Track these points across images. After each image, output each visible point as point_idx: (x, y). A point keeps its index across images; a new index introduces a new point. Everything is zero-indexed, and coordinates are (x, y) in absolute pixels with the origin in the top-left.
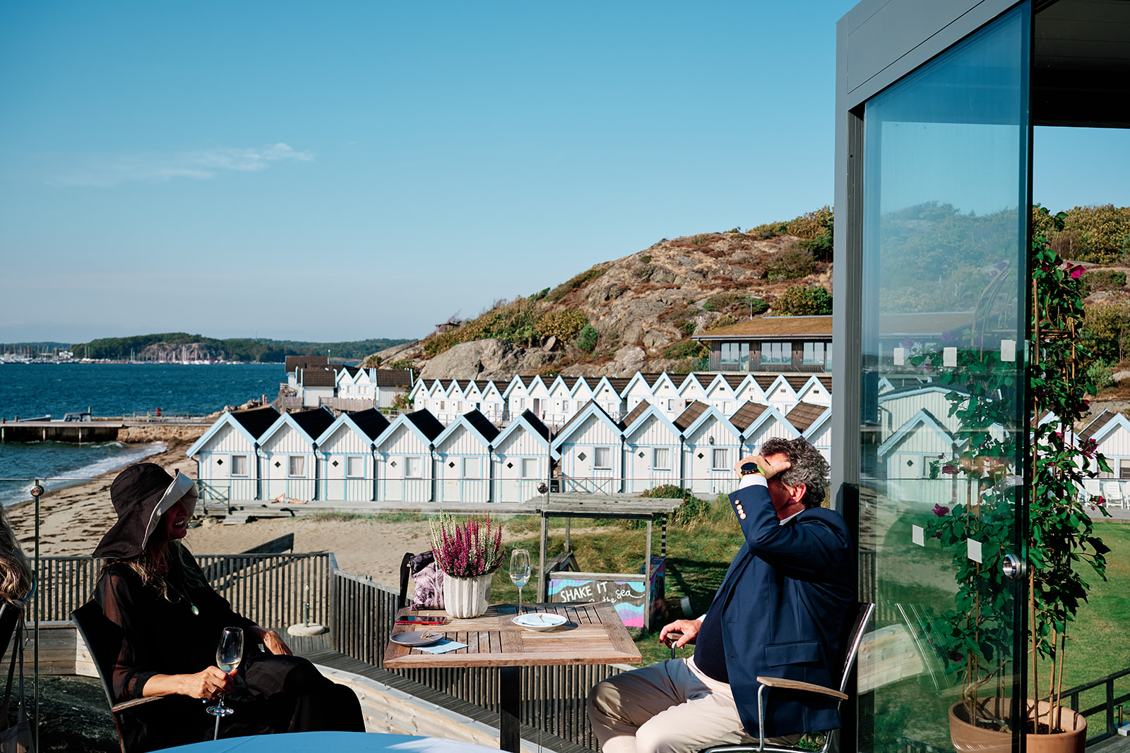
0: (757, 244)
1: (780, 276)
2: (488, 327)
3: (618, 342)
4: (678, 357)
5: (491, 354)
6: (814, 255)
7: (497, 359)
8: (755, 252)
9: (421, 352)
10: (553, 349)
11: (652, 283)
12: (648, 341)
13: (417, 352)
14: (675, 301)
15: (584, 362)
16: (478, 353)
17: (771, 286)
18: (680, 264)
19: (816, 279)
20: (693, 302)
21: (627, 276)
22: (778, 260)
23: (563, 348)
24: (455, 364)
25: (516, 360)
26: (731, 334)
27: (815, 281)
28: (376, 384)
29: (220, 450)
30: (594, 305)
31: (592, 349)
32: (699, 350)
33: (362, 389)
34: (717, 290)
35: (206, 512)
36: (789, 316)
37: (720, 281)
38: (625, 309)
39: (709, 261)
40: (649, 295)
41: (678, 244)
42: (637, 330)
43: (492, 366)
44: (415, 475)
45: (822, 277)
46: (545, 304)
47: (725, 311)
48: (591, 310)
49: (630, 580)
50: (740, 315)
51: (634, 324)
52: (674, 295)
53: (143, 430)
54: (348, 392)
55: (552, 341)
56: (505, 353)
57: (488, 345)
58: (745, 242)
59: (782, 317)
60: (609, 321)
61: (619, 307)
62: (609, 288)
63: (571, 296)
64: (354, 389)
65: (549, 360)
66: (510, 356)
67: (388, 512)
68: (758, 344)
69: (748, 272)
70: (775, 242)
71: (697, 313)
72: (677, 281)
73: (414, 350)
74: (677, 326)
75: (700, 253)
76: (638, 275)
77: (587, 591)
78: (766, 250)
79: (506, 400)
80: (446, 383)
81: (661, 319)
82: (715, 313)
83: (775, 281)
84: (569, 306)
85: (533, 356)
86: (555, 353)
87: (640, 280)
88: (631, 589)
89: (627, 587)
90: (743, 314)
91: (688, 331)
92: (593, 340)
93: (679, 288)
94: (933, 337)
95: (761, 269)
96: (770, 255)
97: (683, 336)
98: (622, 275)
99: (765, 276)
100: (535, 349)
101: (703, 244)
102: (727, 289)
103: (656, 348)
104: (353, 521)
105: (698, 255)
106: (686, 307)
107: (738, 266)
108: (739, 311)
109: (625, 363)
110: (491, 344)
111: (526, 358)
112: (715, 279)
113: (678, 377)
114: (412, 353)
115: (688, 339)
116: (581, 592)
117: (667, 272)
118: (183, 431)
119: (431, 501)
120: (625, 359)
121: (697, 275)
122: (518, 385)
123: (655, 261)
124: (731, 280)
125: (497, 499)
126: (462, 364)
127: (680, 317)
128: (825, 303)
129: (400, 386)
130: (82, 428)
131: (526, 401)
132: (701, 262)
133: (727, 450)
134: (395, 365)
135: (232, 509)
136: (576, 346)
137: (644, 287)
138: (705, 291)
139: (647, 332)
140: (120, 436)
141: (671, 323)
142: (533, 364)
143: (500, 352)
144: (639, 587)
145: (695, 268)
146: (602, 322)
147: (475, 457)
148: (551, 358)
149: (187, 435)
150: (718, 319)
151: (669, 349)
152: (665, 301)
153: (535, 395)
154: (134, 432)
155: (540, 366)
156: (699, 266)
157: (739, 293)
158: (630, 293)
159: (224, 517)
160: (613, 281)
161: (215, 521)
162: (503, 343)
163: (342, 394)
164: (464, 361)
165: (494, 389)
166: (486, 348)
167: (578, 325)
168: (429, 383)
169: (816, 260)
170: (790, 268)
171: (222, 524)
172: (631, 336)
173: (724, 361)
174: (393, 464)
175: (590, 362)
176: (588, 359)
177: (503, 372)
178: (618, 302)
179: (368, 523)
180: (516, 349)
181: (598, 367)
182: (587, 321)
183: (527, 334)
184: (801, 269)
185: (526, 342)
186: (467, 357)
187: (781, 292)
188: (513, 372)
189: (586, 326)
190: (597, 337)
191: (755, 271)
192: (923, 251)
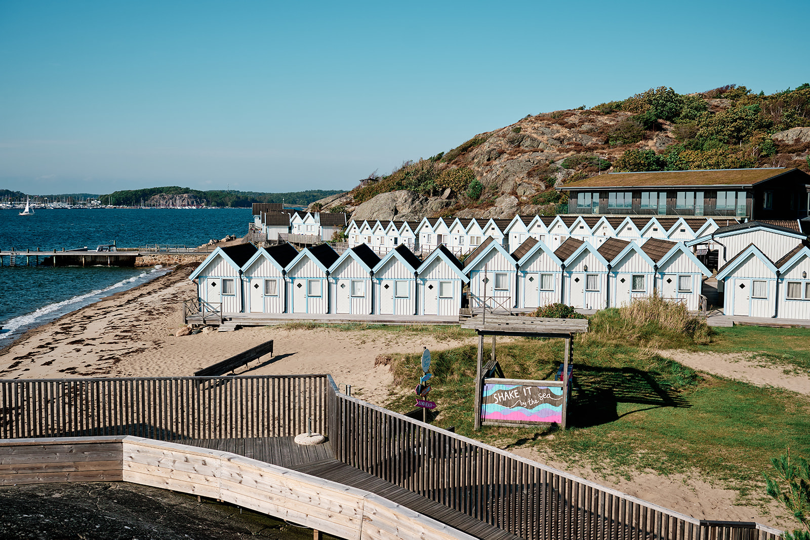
0: (600, 118)
1: (618, 142)
2: (400, 182)
3: (497, 192)
4: (543, 203)
5: (403, 202)
6: (644, 126)
7: (407, 205)
8: (599, 124)
9: (351, 200)
10: (449, 198)
11: (522, 148)
12: (520, 191)
13: (348, 200)
14: (539, 161)
15: (471, 207)
16: (394, 201)
17: (611, 150)
18: (543, 134)
20: (553, 162)
21: (503, 142)
22: (616, 130)
23: (456, 197)
24: (377, 208)
25: (421, 206)
26: (585, 185)
27: (645, 145)
28: (319, 224)
29: (213, 275)
30: (479, 164)
31: (478, 198)
32: (559, 198)
33: (309, 227)
34: (572, 153)
35: (205, 322)
36: (628, 172)
37: (573, 146)
38: (503, 167)
39: (564, 131)
40: (520, 157)
41: (541, 118)
42: (512, 183)
43: (404, 211)
44: (358, 294)
45: (650, 143)
46: (441, 165)
47: (577, 169)
48: (476, 168)
49: (550, 385)
50: (589, 171)
51: (509, 179)
52: (539, 157)
53: (153, 258)
54: (299, 229)
55: (448, 192)
56: (413, 200)
57: (401, 195)
58: (591, 117)
59: (622, 172)
60: (491, 177)
61: (498, 166)
62: (490, 152)
63: (461, 158)
64: (303, 227)
65: (446, 206)
66: (417, 202)
67: (340, 322)
68: (606, 193)
69: (594, 139)
70: (614, 116)
71: (557, 170)
72: (541, 146)
73: (346, 199)
74: (541, 180)
75: (557, 125)
76: (511, 142)
77: (516, 394)
78: (607, 122)
79: (417, 236)
80: (372, 223)
81: (530, 175)
82: (571, 170)
83: (615, 146)
84: (460, 166)
85: (434, 203)
86: (451, 200)
87: (513, 146)
88: (551, 393)
89: (548, 391)
90: (591, 171)
91: (550, 184)
92: (478, 191)
93: (542, 152)
94: (744, 187)
95: (603, 137)
96: (610, 126)
97: (546, 187)
98: (499, 142)
99: (607, 142)
100: (436, 197)
101: (559, 118)
102: (579, 152)
103: (526, 196)
104: (315, 330)
105: (556, 127)
106: (548, 166)
107: (586, 135)
108: (588, 169)
109: (503, 208)
110: (403, 194)
111: (429, 204)
112: (569, 144)
113: (547, 219)
114: (345, 201)
115: (550, 190)
116: (511, 395)
117: (533, 140)
118: (182, 258)
119: (371, 313)
120: (503, 205)
121: (556, 141)
122: (426, 224)
123: (524, 131)
124: (582, 145)
125: (421, 312)
127: (543, 172)
128: (654, 161)
129: (337, 225)
130: (110, 256)
131: (432, 236)
132: (558, 132)
133: (597, 275)
134: (333, 209)
135: (224, 320)
136: (466, 196)
137: (516, 151)
138: (562, 154)
139: (519, 185)
140: (137, 262)
141: (537, 178)
142: (434, 209)
143: (410, 200)
144: (557, 391)
145: (554, 136)
146: (486, 178)
147: (404, 280)
148: (448, 205)
149: (185, 261)
150: (573, 174)
151: (536, 198)
152: (532, 161)
153: (439, 232)
154: (147, 259)
155: (439, 210)
156: (557, 135)
157: (588, 155)
158: (506, 156)
159: (218, 326)
160: (492, 147)
161: (212, 329)
162: (412, 193)
163: (295, 231)
164: (384, 207)
165: (408, 228)
166: (400, 197)
167: (467, 180)
168: (359, 223)
169: (646, 129)
170: (626, 136)
171: (217, 331)
172: (507, 188)
173: (580, 206)
174: (342, 286)
175: (477, 207)
176: (475, 205)
177: (412, 214)
178: (497, 162)
179: (327, 331)
180: (422, 198)
181: (483, 211)
182: (474, 176)
183: (430, 187)
184: (634, 137)
185: (428, 193)
186: (385, 204)
187: (620, 154)
188: (421, 214)
189: (473, 180)
190: (482, 189)
191: (600, 138)
192: (728, 122)
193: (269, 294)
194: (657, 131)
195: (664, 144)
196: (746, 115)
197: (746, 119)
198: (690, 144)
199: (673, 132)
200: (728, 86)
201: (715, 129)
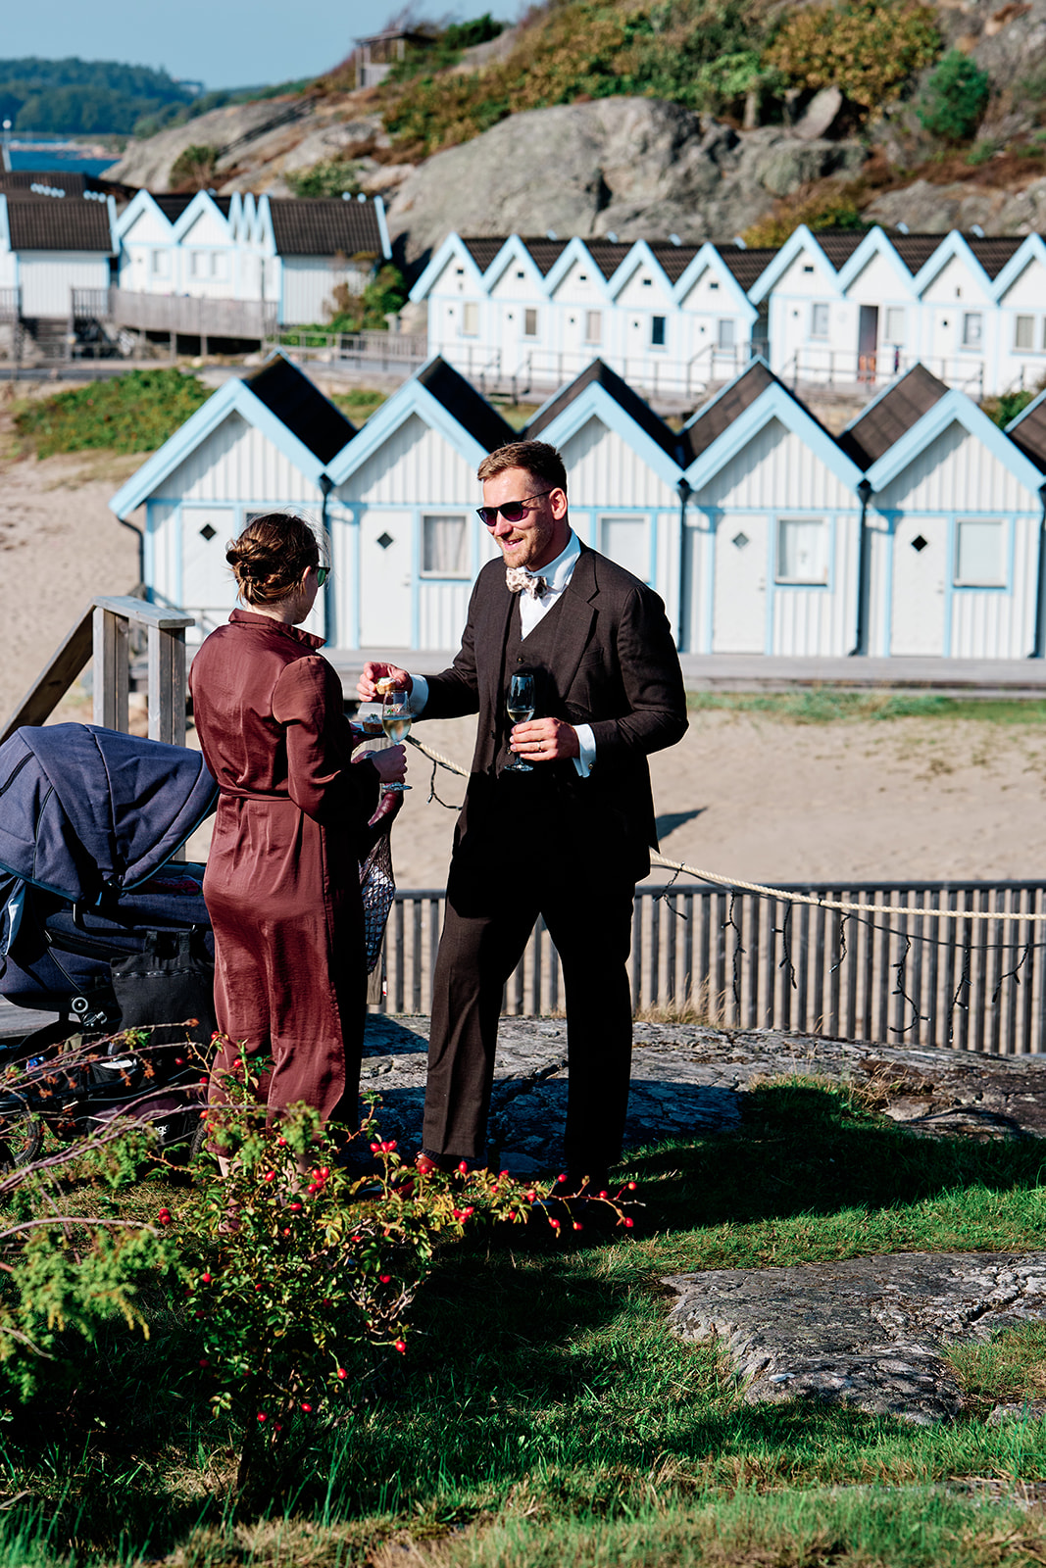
2: (605, 56)
5: (634, 149)
7: (653, 166)
9: (372, 138)
10: (834, 131)
13: (361, 137)
15: (940, 176)
16: (592, 145)
23: (862, 129)
24: (518, 180)
25: (713, 170)
28: (271, 249)
29: (208, 494)
31: (970, 133)
43: (638, 189)
44: (801, 572)
54: (155, 268)
55: (825, 107)
56: (678, 144)
57: (622, 118)
60: (1020, 40)
64: (175, 260)
65: (824, 170)
66: (694, 154)
79: (762, 308)
80: (544, 251)
85: (766, 155)
86: (841, 146)
92: (971, 102)
100: (773, 131)
110: (632, 116)
111: (746, 161)
119: (854, 653)
122: (805, 259)
126: (542, 182)
129: (349, 255)
131: (833, 311)
134: (307, 184)
136: (915, 126)
142: (772, 183)
143: (664, 143)
146: (998, 44)
147: (991, 518)
148: (832, 164)
153: (864, 294)
155: (795, 188)
162: (672, 115)
163: (133, 277)
164: (550, 173)
165: (719, 271)
166: (617, 128)
167: (913, 52)
168: (483, 249)
174: (739, 540)
175: (966, 178)
176: (959, 168)
177: (675, 207)
180: (713, 132)
181: (997, 195)
182: (941, 37)
183: (742, 80)
185: (738, 109)
186: (555, 159)
188: (713, 208)
189: (943, 57)
190: (986, 97)
193: (434, 574)
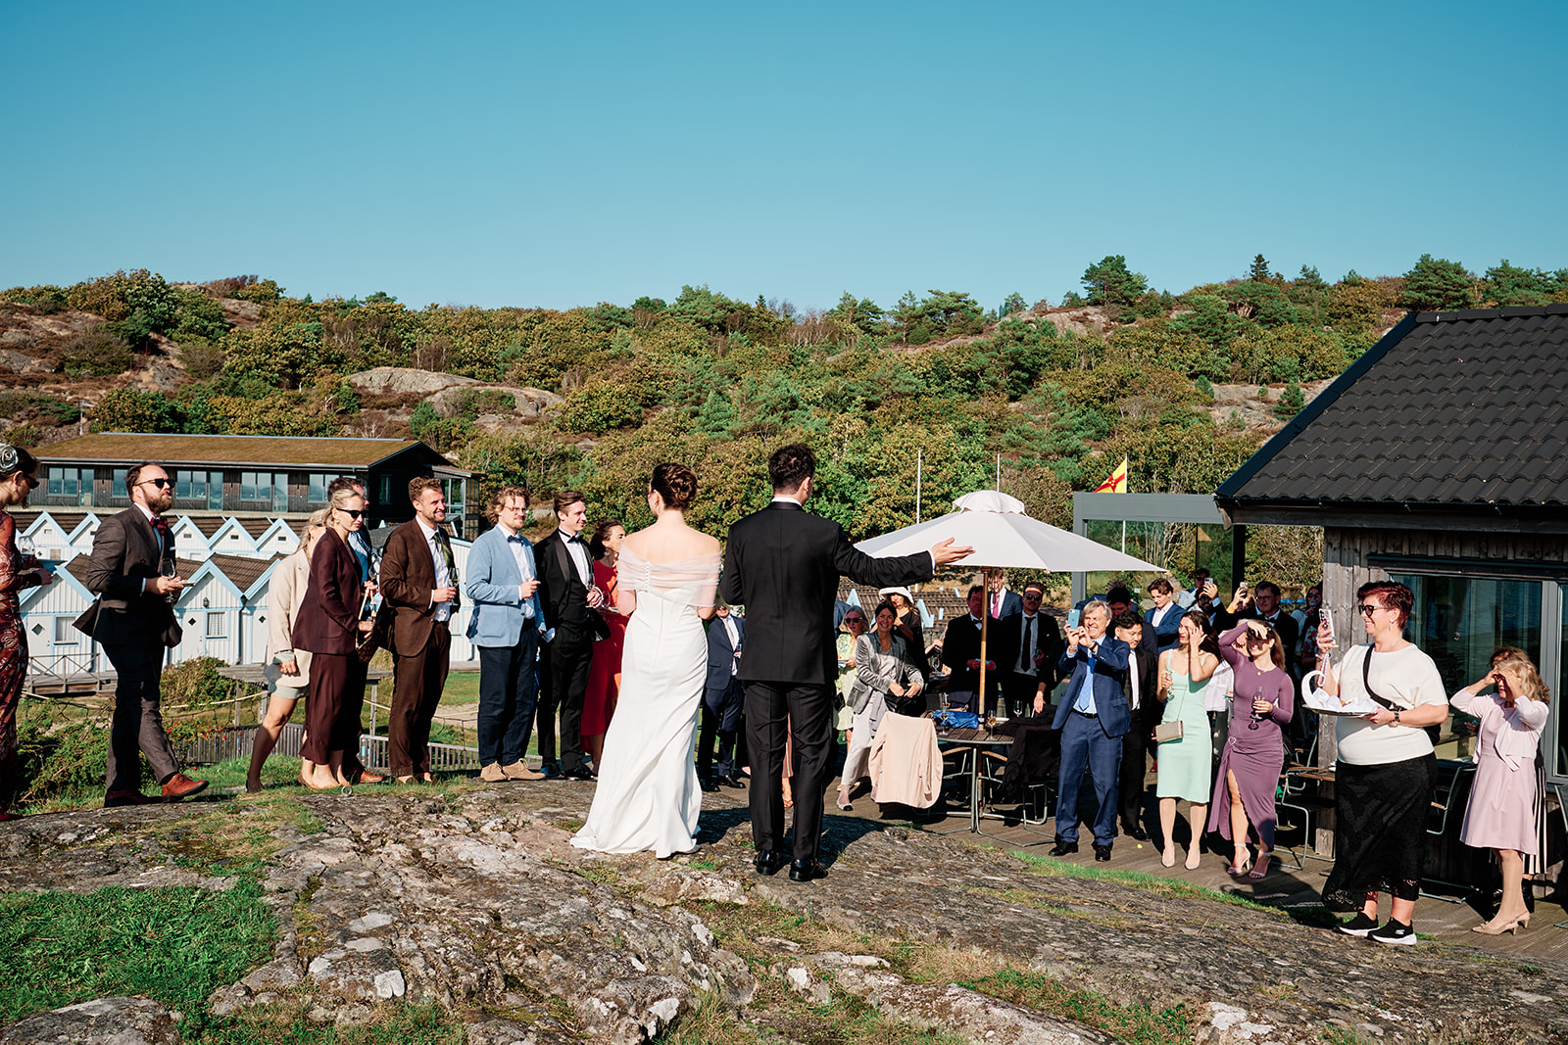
0: (38, 321)
1: (83, 372)
6: (130, 344)
8: (38, 333)
17: (74, 385)
19: (136, 378)
22: (76, 347)
27: (135, 380)
45: (145, 376)
47: (16, 418)
50: (41, 424)
58: (17, 317)
68: (107, 471)
69: (36, 362)
70: (63, 320)
78: (54, 330)
82: (2, 420)
83: (79, 378)
90: (47, 425)
95: (52, 358)
96: (61, 339)
99: (60, 369)
102: (10, 385)
107: (16, 352)
108: (39, 420)
124: (11, 372)
128: (166, 413)
133: (223, 613)
150: (10, 429)
157: (32, 392)
169: (133, 351)
170: (98, 360)
184: (113, 363)
187: (95, 394)
191: (46, 360)
192: (276, 350)
194: (152, 354)
195: (167, 379)
196: (305, 341)
197: (306, 348)
198: (223, 386)
199: (180, 358)
200: (245, 278)
201: (255, 360)
